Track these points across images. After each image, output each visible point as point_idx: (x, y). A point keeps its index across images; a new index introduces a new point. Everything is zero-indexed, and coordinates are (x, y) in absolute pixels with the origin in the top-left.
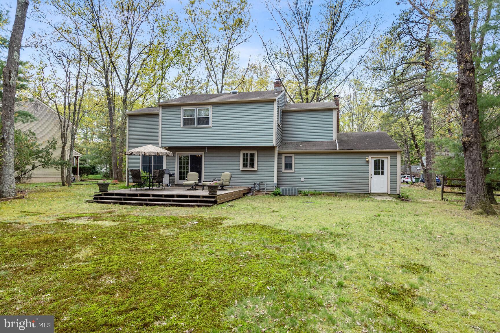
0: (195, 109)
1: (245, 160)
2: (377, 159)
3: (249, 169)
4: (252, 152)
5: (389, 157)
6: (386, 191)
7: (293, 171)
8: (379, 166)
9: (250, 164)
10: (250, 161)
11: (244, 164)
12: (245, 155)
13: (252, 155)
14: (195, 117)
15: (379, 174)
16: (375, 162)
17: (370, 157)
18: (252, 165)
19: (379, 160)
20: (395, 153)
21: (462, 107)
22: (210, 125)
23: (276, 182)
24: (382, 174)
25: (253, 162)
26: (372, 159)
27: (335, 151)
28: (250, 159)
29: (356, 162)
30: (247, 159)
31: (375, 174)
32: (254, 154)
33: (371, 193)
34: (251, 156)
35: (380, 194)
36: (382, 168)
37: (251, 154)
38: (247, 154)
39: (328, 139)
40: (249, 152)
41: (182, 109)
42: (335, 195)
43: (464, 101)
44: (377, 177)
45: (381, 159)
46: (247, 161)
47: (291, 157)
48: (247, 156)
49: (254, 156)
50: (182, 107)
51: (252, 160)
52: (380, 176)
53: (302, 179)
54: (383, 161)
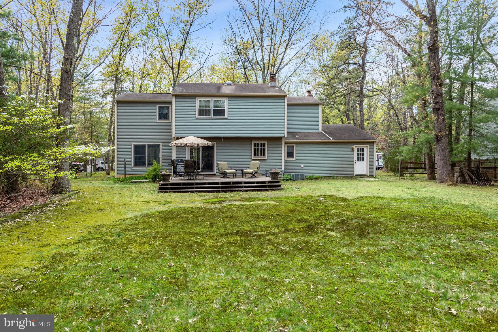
0: (211, 100)
1: (256, 150)
2: (359, 148)
3: (259, 157)
4: (263, 142)
5: (368, 146)
6: (365, 174)
7: (294, 159)
8: (361, 154)
9: (261, 153)
10: (261, 151)
11: (255, 154)
12: (256, 145)
13: (263, 145)
14: (211, 108)
15: (361, 160)
16: (358, 149)
17: (355, 146)
18: (263, 154)
19: (361, 149)
20: (373, 143)
21: (436, 111)
22: (226, 116)
23: (283, 169)
24: (363, 160)
25: (264, 151)
26: (355, 148)
27: (329, 141)
28: (261, 149)
29: (344, 150)
30: (258, 149)
31: (358, 160)
32: (264, 144)
33: (356, 176)
34: (261, 146)
35: (362, 176)
36: (363, 155)
37: (261, 144)
38: (258, 144)
39: (315, 130)
40: (260, 142)
41: (197, 100)
42: (333, 178)
43: (437, 107)
44: (359, 162)
45: (362, 148)
46: (258, 151)
47: (293, 146)
48: (258, 146)
49: (264, 146)
50: (197, 98)
51: (263, 150)
52: (362, 162)
53: (302, 166)
54: (363, 149)
